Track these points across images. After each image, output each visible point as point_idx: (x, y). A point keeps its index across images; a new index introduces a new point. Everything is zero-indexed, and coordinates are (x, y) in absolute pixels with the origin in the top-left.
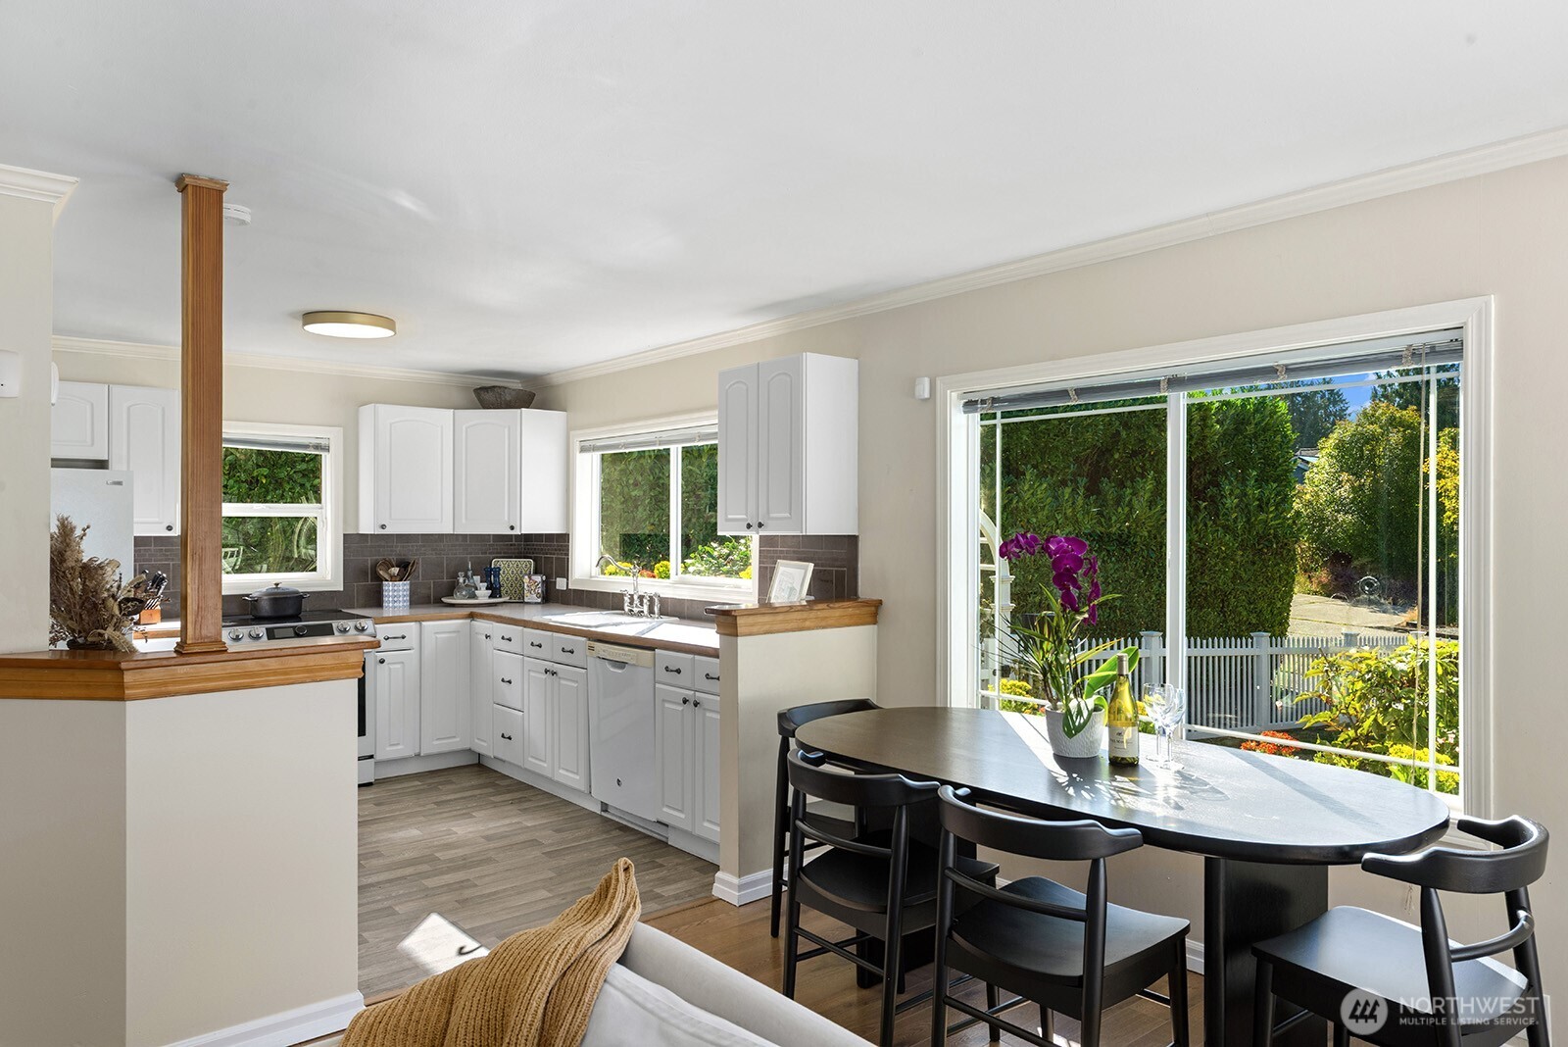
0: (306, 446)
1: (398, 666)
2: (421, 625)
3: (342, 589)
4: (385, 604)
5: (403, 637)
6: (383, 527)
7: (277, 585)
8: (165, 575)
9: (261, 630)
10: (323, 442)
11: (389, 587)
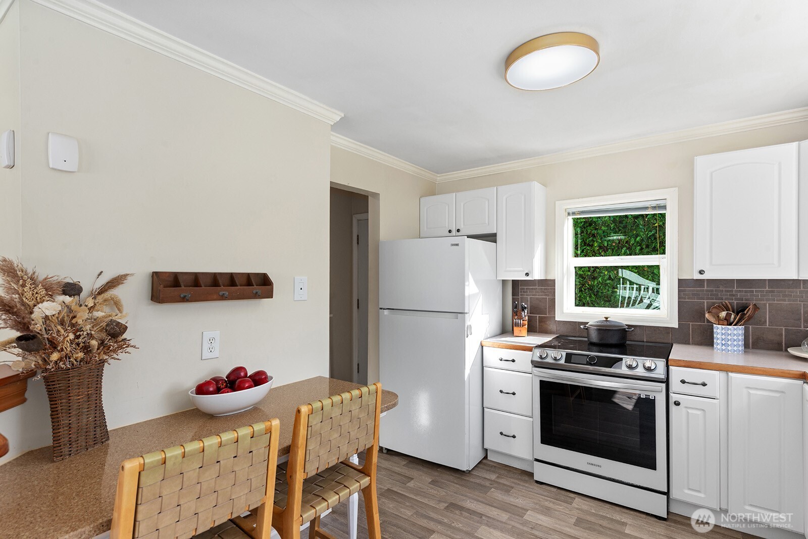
0: (646, 208)
1: (699, 412)
2: (728, 374)
3: (676, 326)
4: (715, 346)
5: (704, 385)
6: (701, 272)
7: (607, 318)
8: (526, 306)
9: (561, 354)
10: (661, 203)
11: (719, 331)
